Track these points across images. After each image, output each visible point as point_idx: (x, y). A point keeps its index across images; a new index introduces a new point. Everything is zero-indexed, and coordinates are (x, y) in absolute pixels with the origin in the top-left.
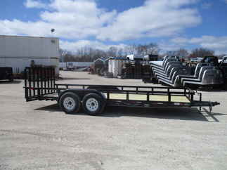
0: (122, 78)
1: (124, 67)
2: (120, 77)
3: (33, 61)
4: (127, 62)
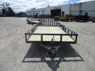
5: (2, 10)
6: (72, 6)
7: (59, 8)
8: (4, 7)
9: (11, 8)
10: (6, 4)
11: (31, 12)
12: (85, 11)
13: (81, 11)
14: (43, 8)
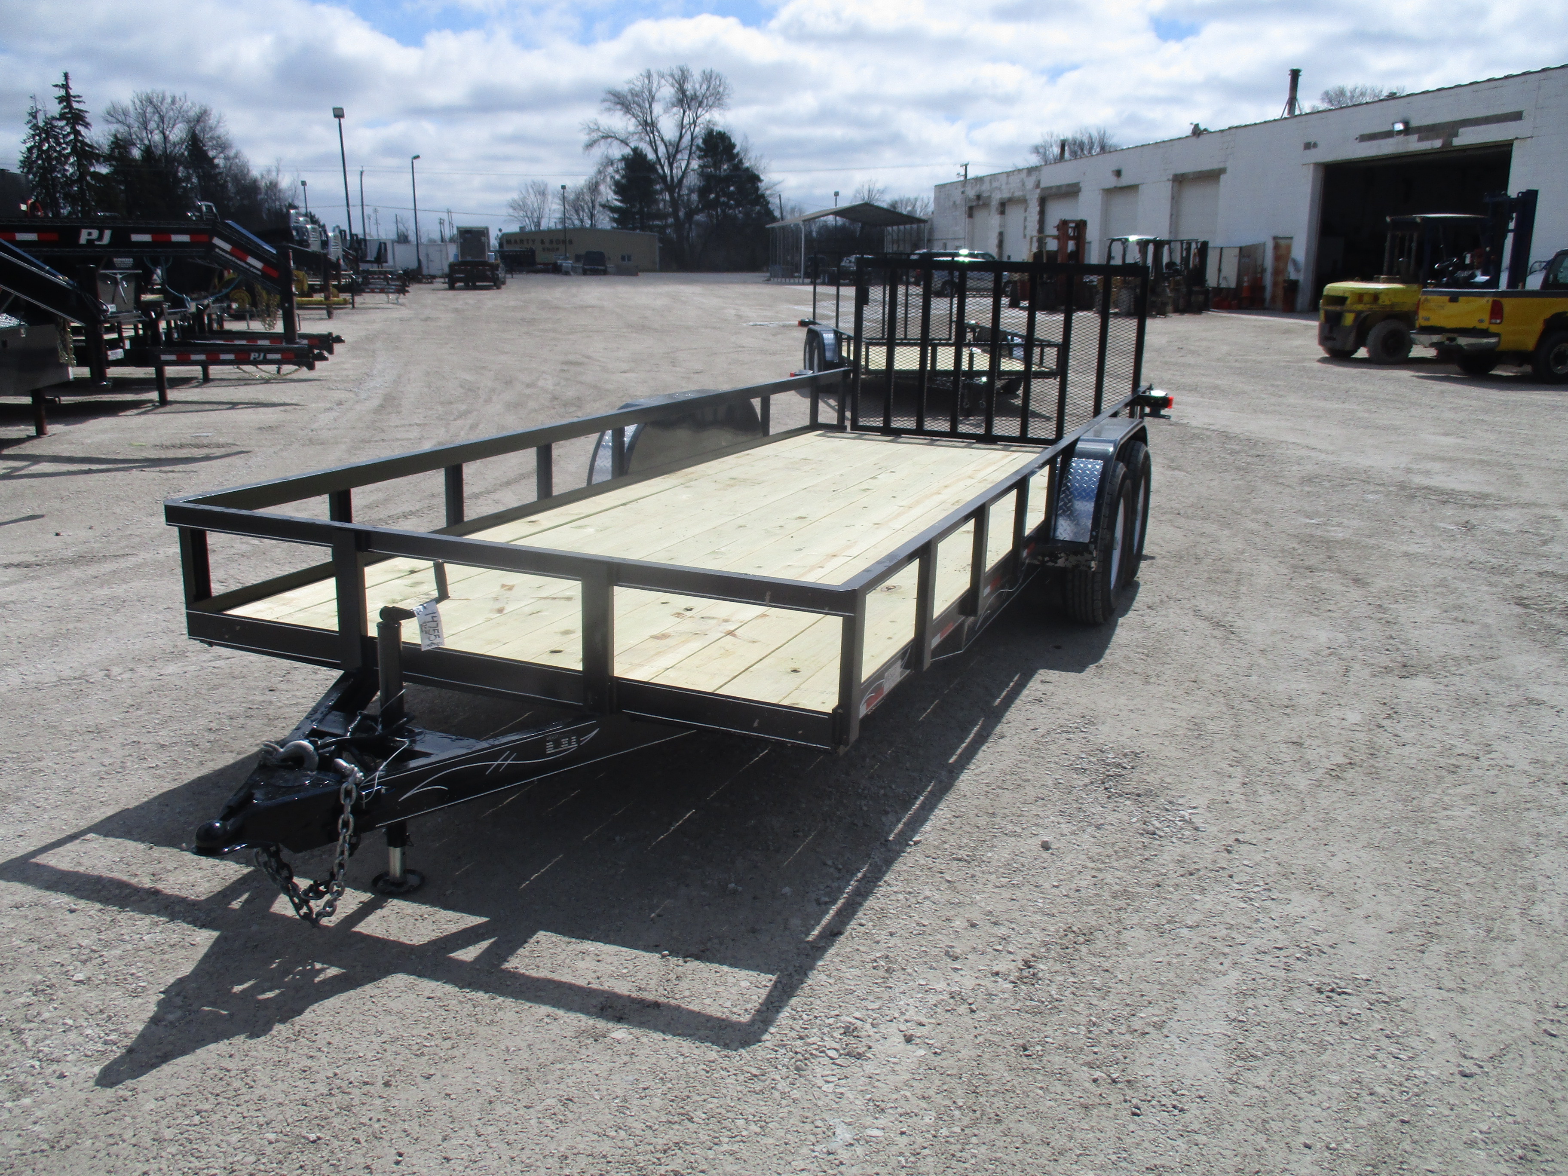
5: (615, 173)
8: (649, 126)
9: (737, 140)
10: (681, 80)
11: (1003, 207)
14: (1197, 132)
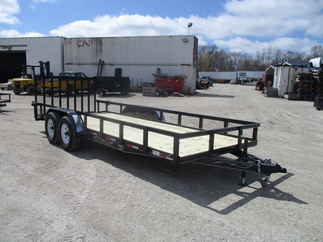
0: (290, 99)
1: (297, 80)
2: (286, 96)
3: (159, 69)
4: (306, 71)
6: (68, 46)
7: (14, 49)
12: (112, 65)
13: (102, 64)
